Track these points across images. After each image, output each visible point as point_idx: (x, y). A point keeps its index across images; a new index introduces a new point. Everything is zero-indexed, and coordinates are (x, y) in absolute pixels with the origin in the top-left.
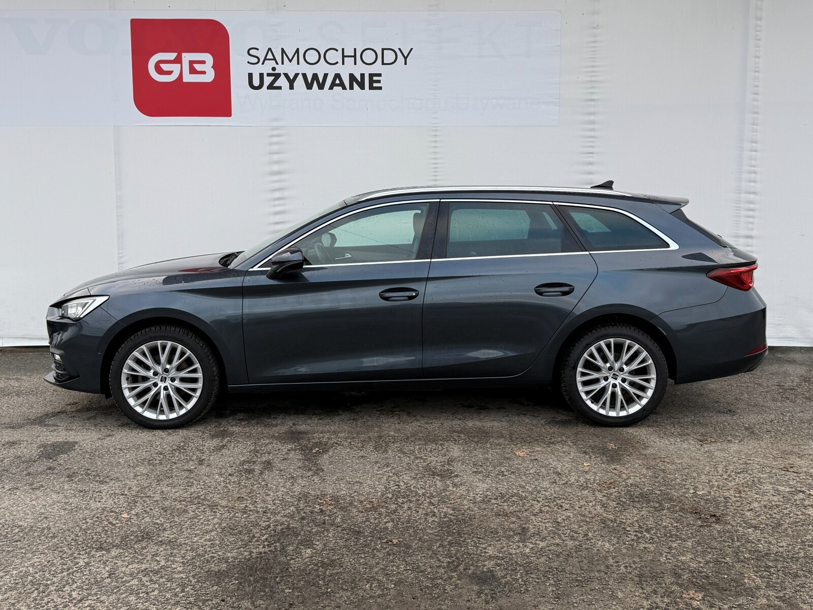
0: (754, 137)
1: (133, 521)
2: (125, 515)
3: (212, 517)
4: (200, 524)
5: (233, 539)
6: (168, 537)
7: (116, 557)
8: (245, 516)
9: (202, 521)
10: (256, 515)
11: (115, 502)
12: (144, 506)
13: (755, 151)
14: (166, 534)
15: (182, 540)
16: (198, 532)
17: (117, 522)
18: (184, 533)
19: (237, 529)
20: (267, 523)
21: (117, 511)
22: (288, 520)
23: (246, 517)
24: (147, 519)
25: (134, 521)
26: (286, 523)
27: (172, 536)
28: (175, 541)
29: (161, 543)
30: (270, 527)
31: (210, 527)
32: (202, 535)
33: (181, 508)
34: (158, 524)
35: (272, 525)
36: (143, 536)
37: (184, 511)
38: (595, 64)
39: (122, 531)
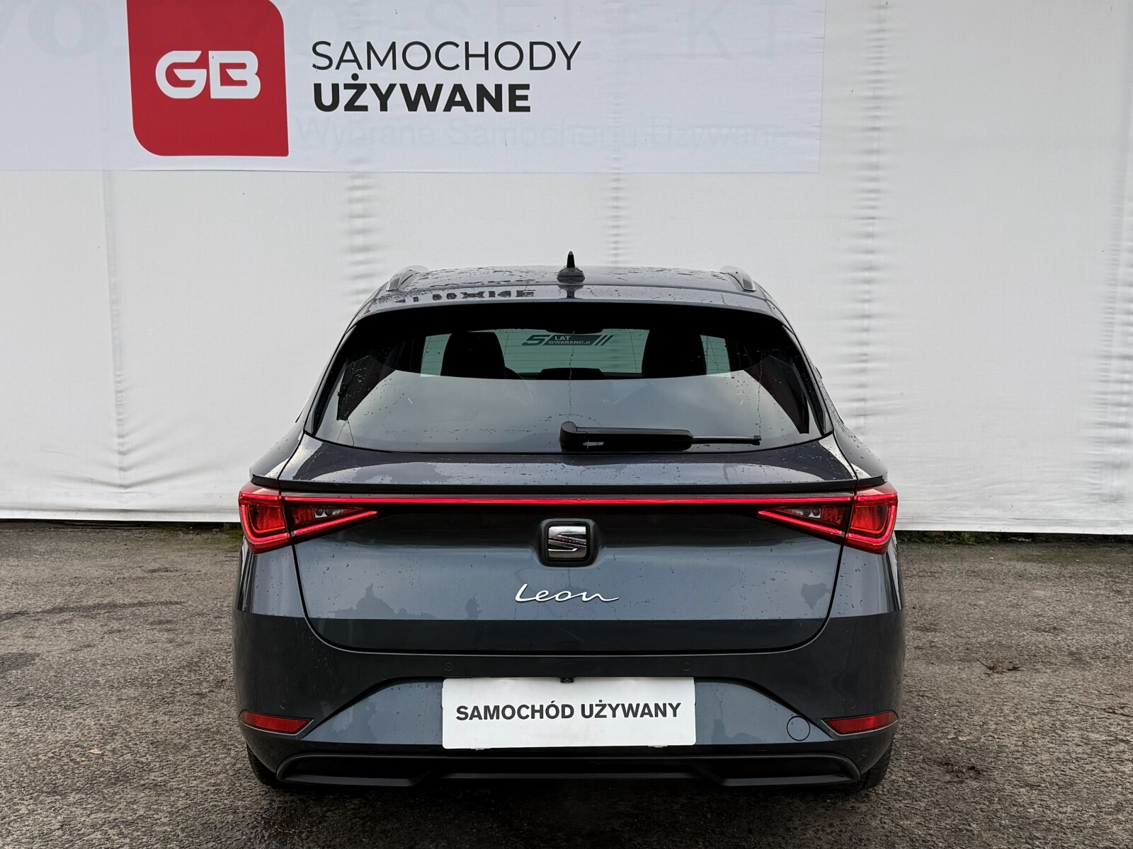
1: (105, 758)
2: (96, 751)
4: (203, 763)
6: (154, 780)
7: (75, 803)
9: (207, 760)
11: (83, 734)
12: (125, 740)
14: (152, 775)
16: (200, 774)
17: (83, 759)
18: (179, 775)
21: (85, 745)
24: (128, 757)
25: (109, 758)
27: (159, 779)
28: (164, 785)
29: (143, 788)
33: (180, 743)
36: (118, 778)
37: (183, 747)
38: (881, 68)
39: (89, 771)
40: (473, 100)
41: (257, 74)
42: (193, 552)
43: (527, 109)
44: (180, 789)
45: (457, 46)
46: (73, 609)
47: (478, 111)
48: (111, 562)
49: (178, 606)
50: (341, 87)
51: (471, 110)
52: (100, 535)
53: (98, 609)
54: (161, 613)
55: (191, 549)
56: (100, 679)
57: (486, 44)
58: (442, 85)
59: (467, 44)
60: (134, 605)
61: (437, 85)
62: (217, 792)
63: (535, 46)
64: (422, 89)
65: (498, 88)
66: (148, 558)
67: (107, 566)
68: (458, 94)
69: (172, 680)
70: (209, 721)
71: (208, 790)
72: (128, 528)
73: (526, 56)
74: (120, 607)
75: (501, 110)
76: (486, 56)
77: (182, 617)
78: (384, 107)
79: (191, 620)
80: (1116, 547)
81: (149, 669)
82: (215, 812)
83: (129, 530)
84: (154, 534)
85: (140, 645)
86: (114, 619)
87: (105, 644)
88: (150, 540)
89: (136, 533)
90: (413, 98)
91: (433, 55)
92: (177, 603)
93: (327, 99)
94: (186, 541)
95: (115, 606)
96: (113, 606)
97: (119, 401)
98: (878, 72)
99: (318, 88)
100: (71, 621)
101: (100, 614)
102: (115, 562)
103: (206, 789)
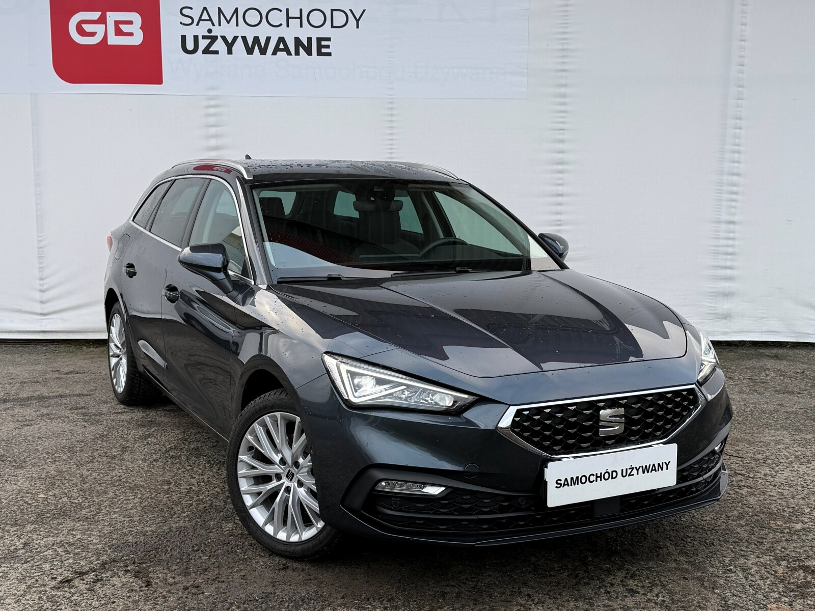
0: (738, 113)
1: (49, 501)
2: (42, 496)
3: (133, 497)
4: (119, 503)
5: (153, 516)
6: (85, 514)
7: (31, 532)
8: (166, 496)
9: (121, 500)
10: (179, 495)
11: (31, 485)
12: (62, 488)
13: (740, 128)
14: (84, 512)
15: (100, 517)
16: (117, 510)
17: (33, 501)
18: (103, 511)
19: (158, 507)
20: (189, 502)
21: (34, 492)
22: (212, 499)
23: (168, 497)
24: (65, 499)
25: (52, 500)
26: (209, 502)
27: (89, 514)
28: (93, 518)
29: (79, 519)
30: (192, 505)
31: (130, 506)
32: (122, 512)
33: (101, 489)
34: (76, 503)
35: (194, 503)
36: (60, 513)
37: (103, 493)
38: (566, 30)
39: (38, 510)
40: (292, 48)
41: (140, 28)
42: (94, 360)
43: (329, 54)
44: (105, 520)
45: (281, 11)
46: (13, 400)
47: (295, 55)
48: (36, 368)
49: (88, 397)
50: (200, 38)
51: (291, 54)
52: (26, 349)
53: (31, 400)
54: (76, 402)
55: (93, 358)
56: (39, 447)
57: (301, 10)
58: (270, 37)
59: (287, 10)
60: (56, 397)
61: (267, 37)
62: (132, 521)
63: (334, 13)
64: (256, 40)
65: (309, 40)
66: (62, 364)
67: (33, 370)
68: (281, 43)
69: (90, 447)
70: (119, 474)
71: (124, 521)
72: (46, 344)
73: (329, 18)
74: (47, 398)
75: (311, 55)
76: (301, 18)
77: (92, 405)
78: (230, 52)
79: (99, 406)
80: (726, 349)
81: (73, 440)
82: (132, 534)
83: (47, 345)
84: (65, 348)
85: (64, 424)
86: (43, 406)
87: (39, 424)
88: (62, 352)
89: (52, 347)
90: (250, 46)
91: (264, 17)
92: (87, 395)
93: (190, 46)
94: (88, 352)
95: (43, 397)
96: (41, 398)
97: (40, 254)
98: (564, 33)
99: (183, 38)
100: (13, 408)
101: (33, 403)
102: (39, 367)
103: (123, 519)
